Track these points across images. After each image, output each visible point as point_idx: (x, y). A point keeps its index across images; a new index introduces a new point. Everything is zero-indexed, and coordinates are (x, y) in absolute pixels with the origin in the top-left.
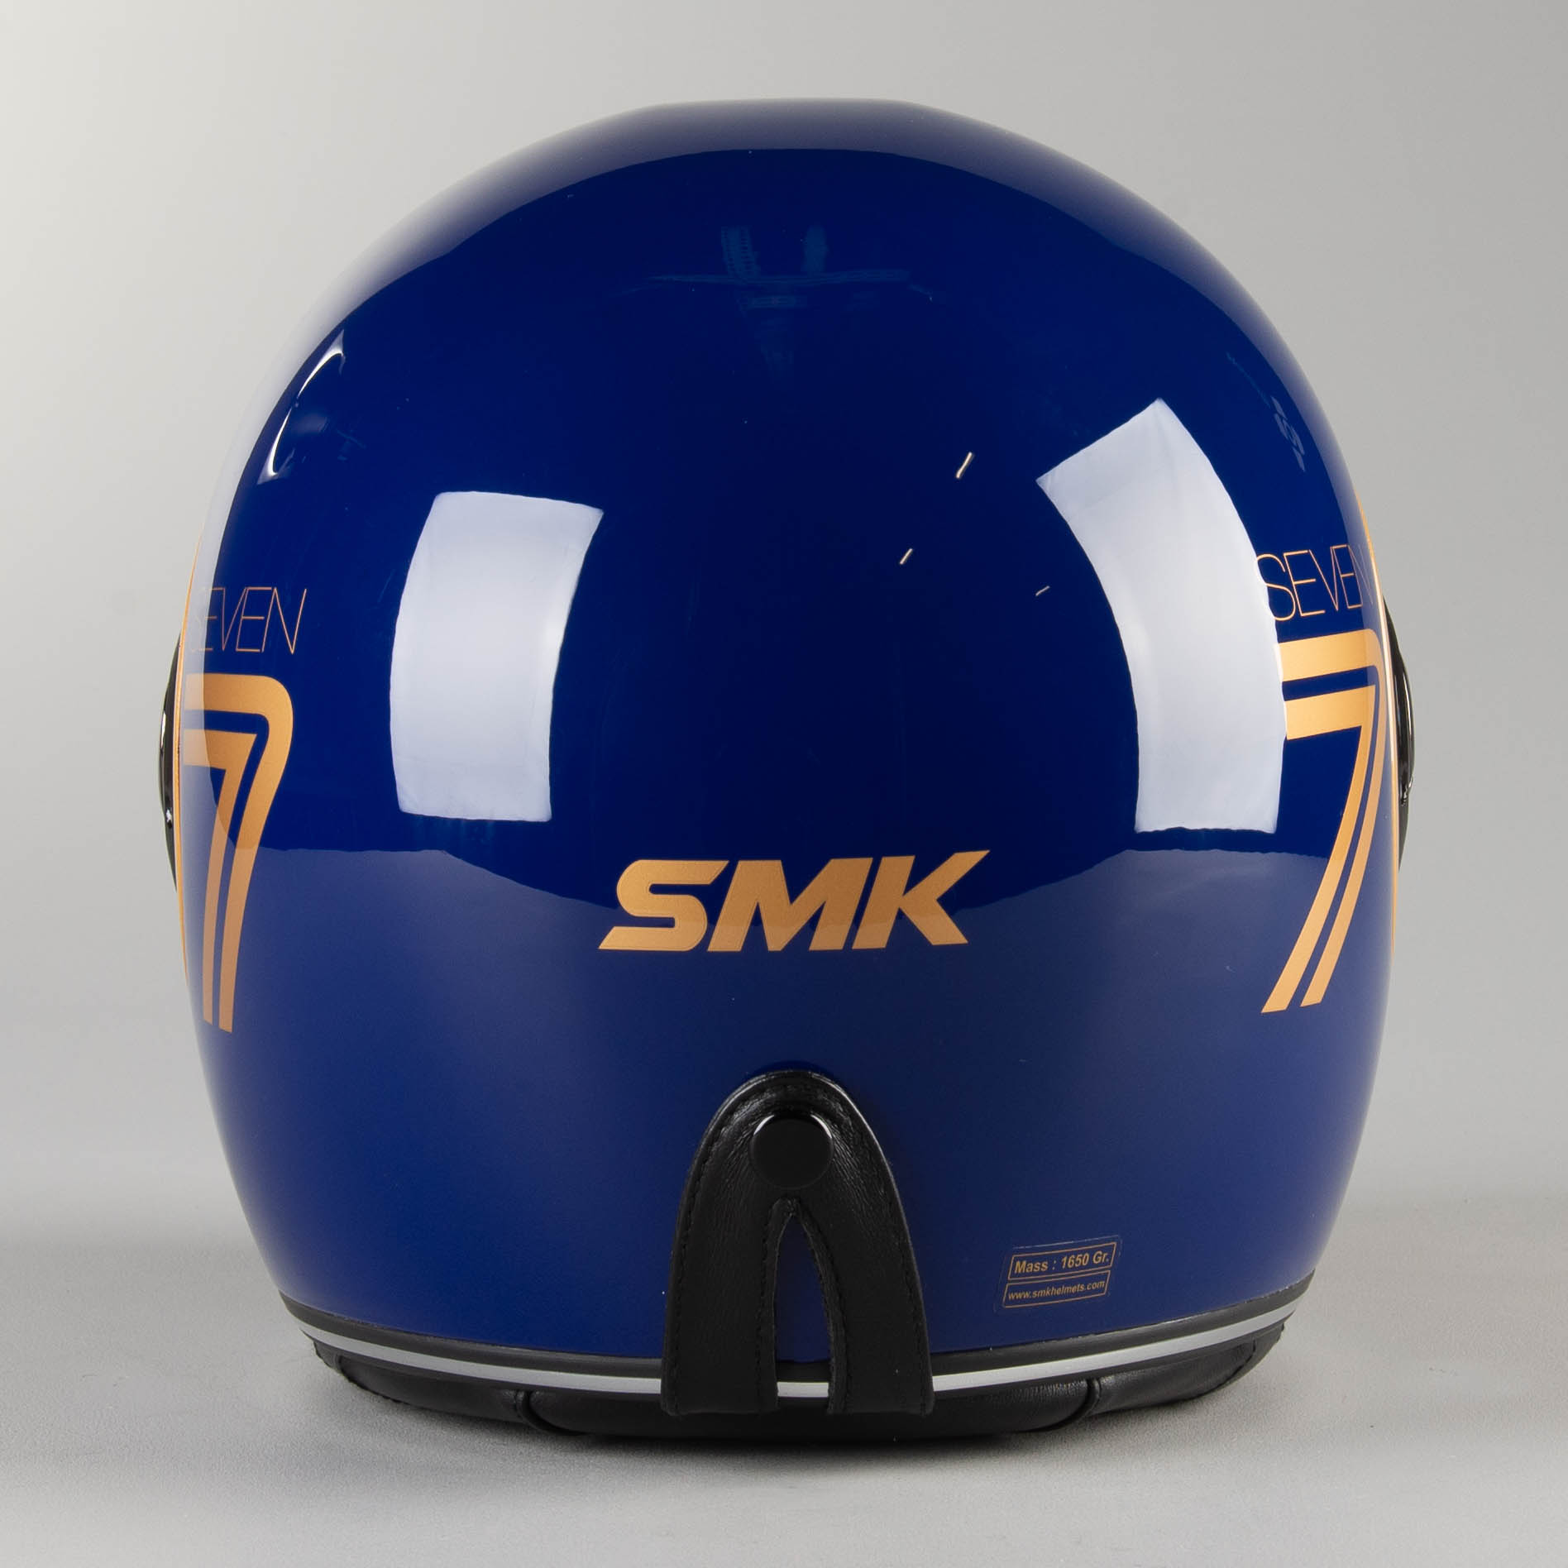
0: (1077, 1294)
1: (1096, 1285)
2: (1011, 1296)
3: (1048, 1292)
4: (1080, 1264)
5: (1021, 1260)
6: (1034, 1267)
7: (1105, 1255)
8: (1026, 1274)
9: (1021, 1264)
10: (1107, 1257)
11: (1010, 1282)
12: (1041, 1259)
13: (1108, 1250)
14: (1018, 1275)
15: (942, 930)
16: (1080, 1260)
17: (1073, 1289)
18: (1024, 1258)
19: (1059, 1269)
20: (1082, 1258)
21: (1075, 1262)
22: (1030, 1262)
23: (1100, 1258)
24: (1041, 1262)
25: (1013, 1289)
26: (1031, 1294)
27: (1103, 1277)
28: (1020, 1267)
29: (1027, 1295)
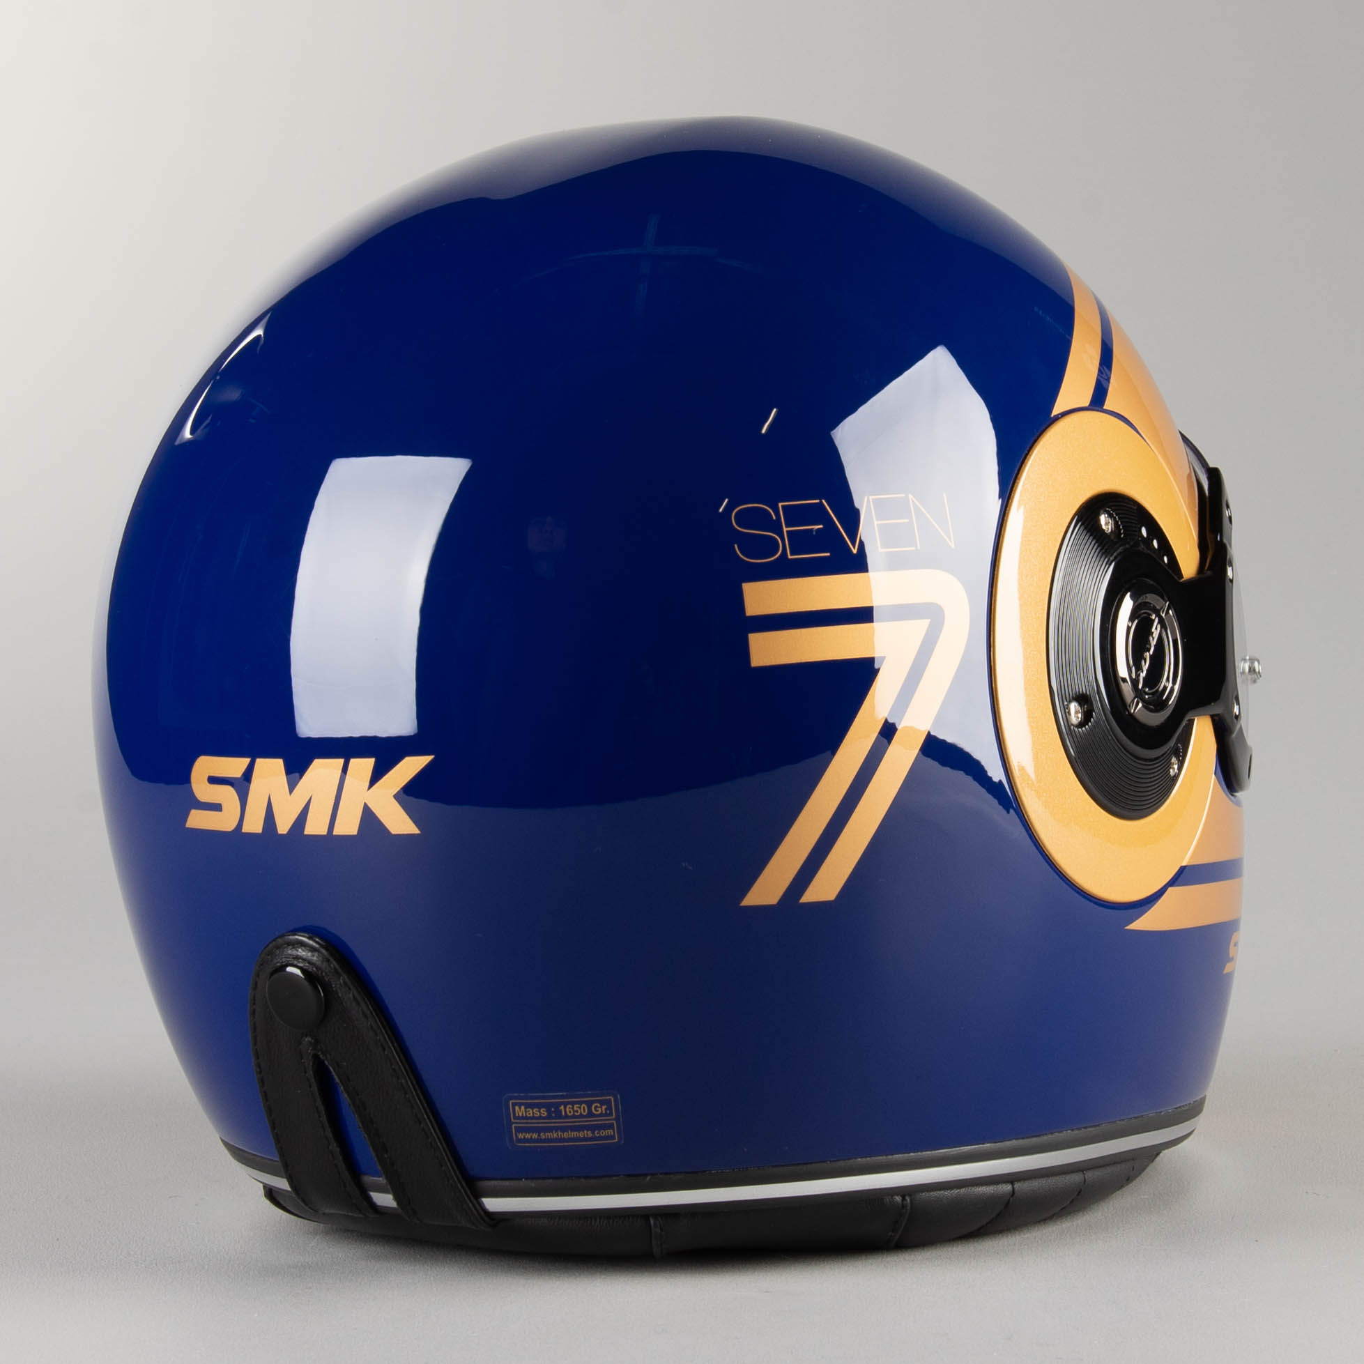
0: (585, 1139)
1: (604, 1133)
2: (521, 1136)
3: (555, 1135)
4: (579, 1114)
5: (520, 1105)
6: (533, 1113)
7: (604, 1107)
8: (527, 1118)
9: (520, 1108)
10: (606, 1110)
11: (514, 1123)
12: (539, 1106)
13: (608, 1103)
14: (519, 1118)
15: (399, 822)
16: (578, 1109)
17: (581, 1135)
18: (522, 1104)
19: (559, 1115)
20: (580, 1108)
21: (574, 1112)
22: (528, 1107)
23: (600, 1109)
24: (540, 1109)
25: (519, 1130)
26: (539, 1135)
27: (611, 1126)
28: (520, 1111)
29: (535, 1136)
